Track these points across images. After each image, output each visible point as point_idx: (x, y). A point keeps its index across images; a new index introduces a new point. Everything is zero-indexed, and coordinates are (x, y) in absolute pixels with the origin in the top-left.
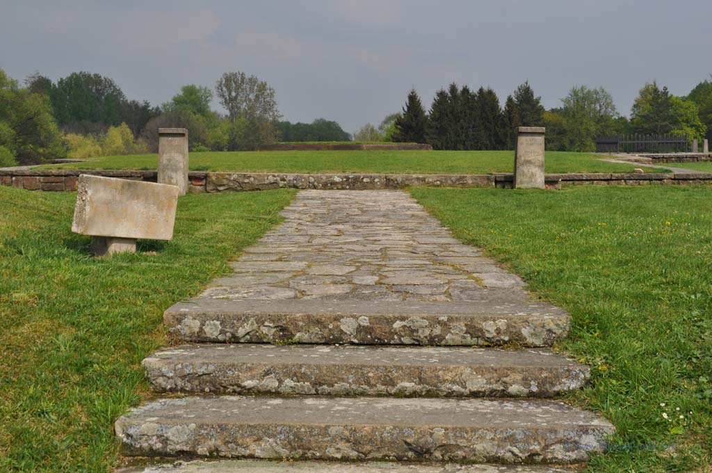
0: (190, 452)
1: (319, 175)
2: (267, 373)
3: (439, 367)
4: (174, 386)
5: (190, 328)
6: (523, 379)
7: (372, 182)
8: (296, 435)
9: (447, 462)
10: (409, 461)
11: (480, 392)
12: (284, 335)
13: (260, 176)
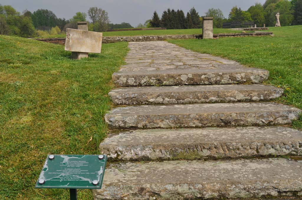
0: (135, 127)
1: (134, 36)
2: (158, 96)
3: (225, 91)
4: (122, 103)
5: (122, 81)
6: (258, 94)
7: (153, 38)
8: (177, 118)
9: (237, 126)
10: (222, 127)
11: (242, 100)
12: (159, 83)
13: (114, 38)
